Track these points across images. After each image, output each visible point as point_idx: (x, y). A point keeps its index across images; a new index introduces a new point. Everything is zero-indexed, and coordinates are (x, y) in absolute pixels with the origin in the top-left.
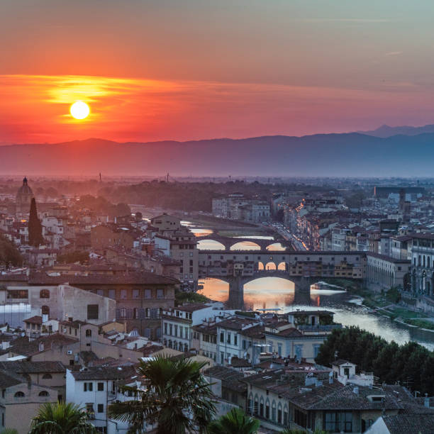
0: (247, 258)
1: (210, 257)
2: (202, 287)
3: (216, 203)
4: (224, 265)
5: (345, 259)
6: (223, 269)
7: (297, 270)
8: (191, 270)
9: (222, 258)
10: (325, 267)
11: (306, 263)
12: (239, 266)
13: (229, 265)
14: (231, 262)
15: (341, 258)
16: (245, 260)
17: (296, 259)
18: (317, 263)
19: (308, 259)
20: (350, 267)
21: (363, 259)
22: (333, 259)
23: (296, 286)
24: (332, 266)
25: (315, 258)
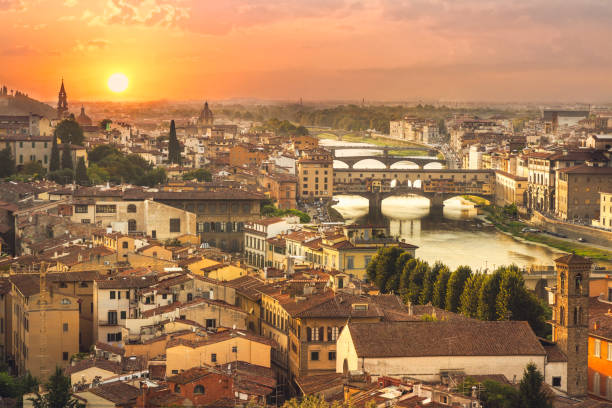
0: (384, 176)
1: (350, 175)
2: (336, 203)
3: (393, 125)
4: (363, 183)
5: (476, 177)
6: (362, 186)
7: (431, 186)
8: (326, 187)
9: (361, 175)
10: (457, 184)
11: (439, 180)
12: (377, 184)
13: (368, 182)
14: (370, 180)
15: (472, 176)
16: (382, 178)
17: (430, 176)
18: (450, 181)
19: (441, 177)
20: (481, 184)
21: (491, 178)
22: (464, 177)
23: (431, 202)
24: (464, 183)
25: (447, 176)
